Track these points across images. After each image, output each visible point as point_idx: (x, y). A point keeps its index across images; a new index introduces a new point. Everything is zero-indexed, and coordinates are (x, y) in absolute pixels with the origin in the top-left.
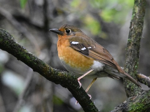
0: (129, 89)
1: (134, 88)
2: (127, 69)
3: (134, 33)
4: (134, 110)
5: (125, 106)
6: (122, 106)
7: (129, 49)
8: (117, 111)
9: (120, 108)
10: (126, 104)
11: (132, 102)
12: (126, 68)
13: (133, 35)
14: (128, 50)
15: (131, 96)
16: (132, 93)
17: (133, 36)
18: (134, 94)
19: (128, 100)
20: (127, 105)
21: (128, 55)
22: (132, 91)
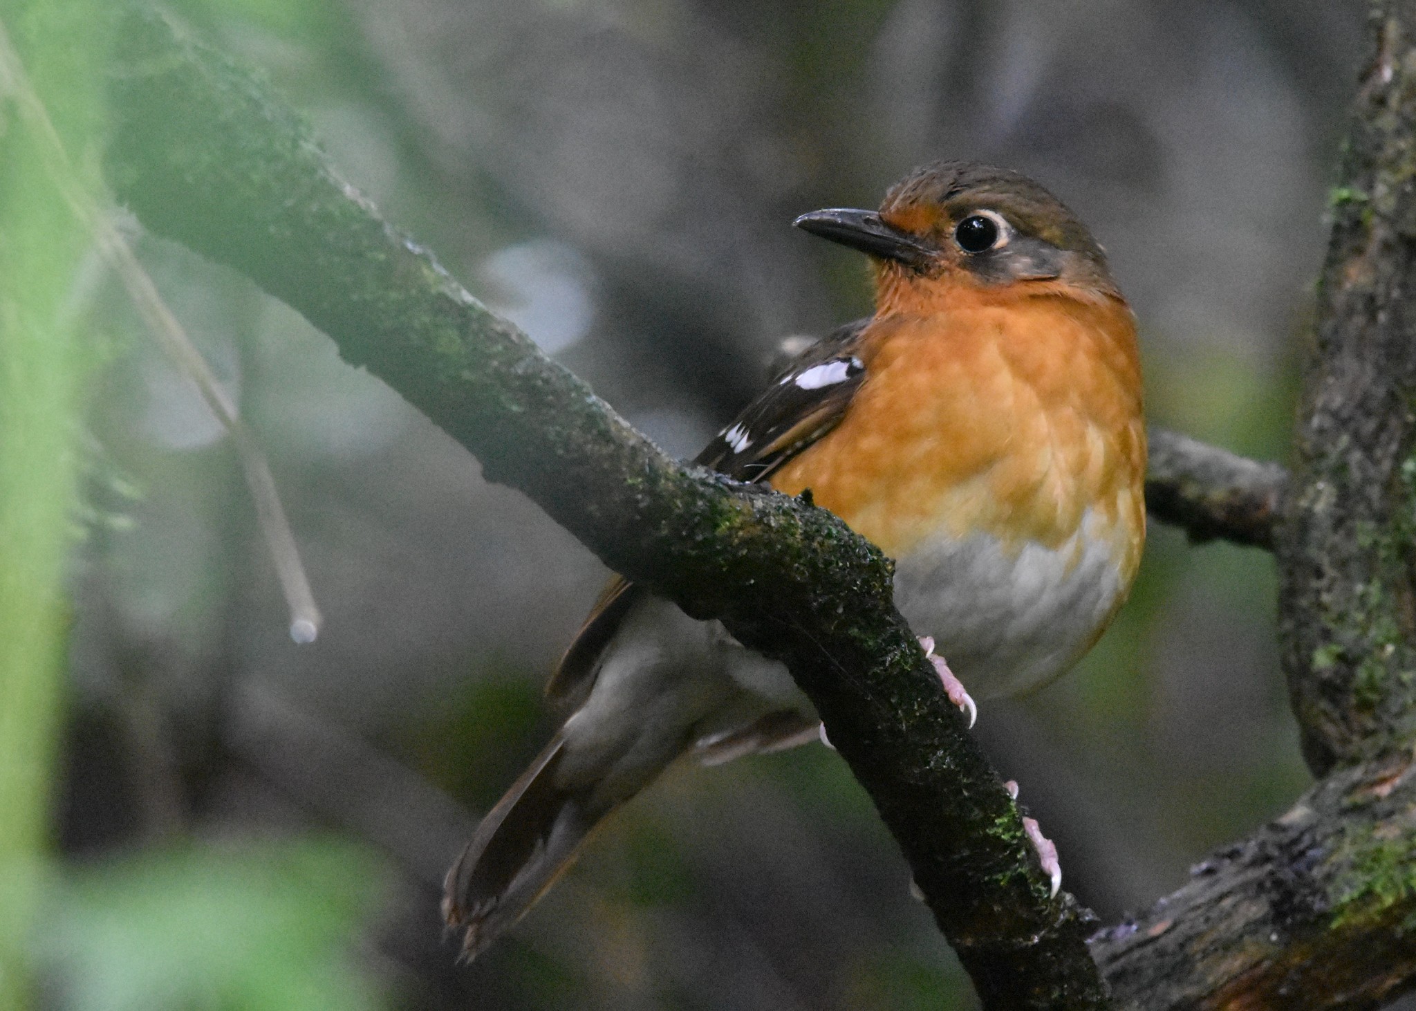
0: (1332, 689)
1: (1391, 684)
2: (1321, 485)
3: (1399, 133)
4: (1389, 900)
5: (1294, 859)
6: (1268, 859)
7: (1348, 286)
8: (1222, 897)
9: (1253, 874)
10: (1307, 840)
11: (1365, 821)
12: (1308, 481)
13: (1390, 152)
14: (1339, 299)
15: (1354, 761)
16: (1367, 734)
17: (1393, 164)
18: (1383, 739)
19: (1329, 799)
20: (1313, 845)
21: (1339, 348)
22: (1365, 706)
